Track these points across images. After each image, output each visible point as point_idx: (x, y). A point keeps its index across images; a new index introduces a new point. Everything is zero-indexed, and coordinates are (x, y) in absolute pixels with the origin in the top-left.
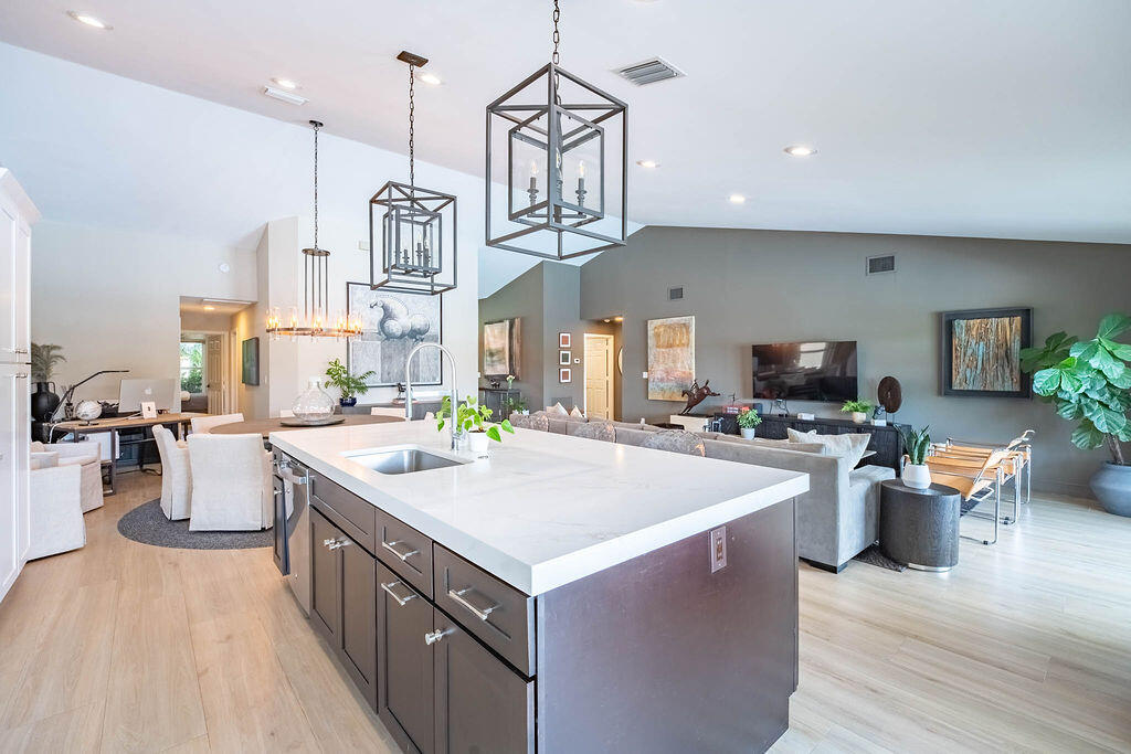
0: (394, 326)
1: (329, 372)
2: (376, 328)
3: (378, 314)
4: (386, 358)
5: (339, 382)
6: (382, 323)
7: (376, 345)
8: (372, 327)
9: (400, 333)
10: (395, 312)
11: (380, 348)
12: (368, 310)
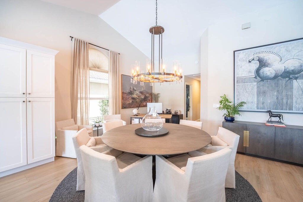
0: (267, 71)
1: (221, 102)
2: (253, 74)
3: (255, 65)
4: (260, 93)
5: (226, 107)
6: (258, 71)
7: (253, 86)
8: (250, 74)
9: (273, 75)
10: (269, 61)
11: (256, 87)
12: (248, 64)
